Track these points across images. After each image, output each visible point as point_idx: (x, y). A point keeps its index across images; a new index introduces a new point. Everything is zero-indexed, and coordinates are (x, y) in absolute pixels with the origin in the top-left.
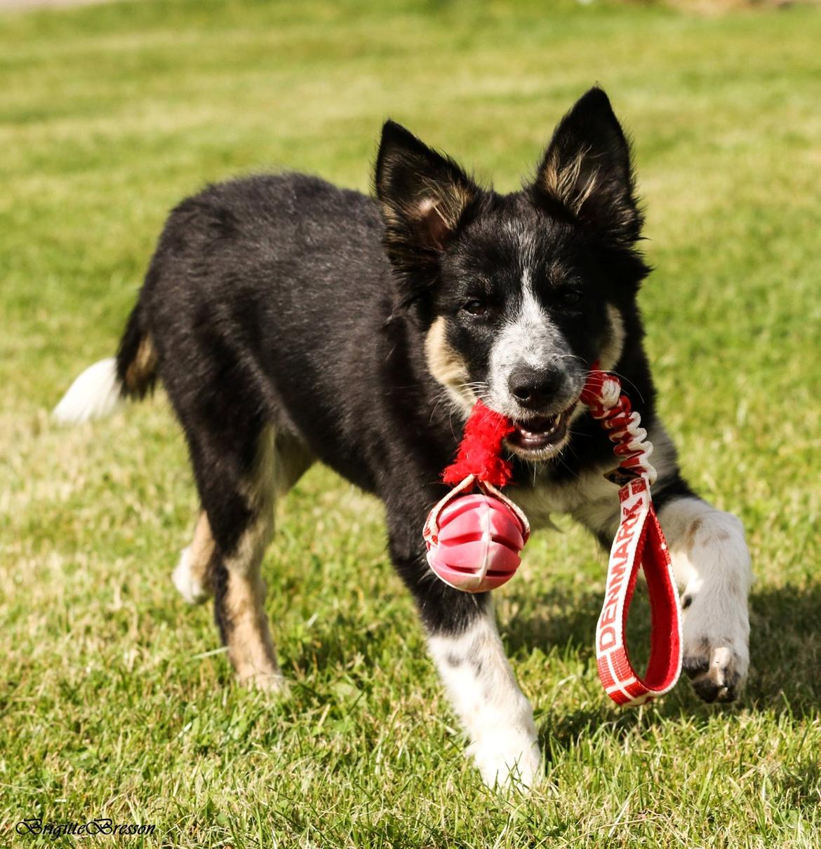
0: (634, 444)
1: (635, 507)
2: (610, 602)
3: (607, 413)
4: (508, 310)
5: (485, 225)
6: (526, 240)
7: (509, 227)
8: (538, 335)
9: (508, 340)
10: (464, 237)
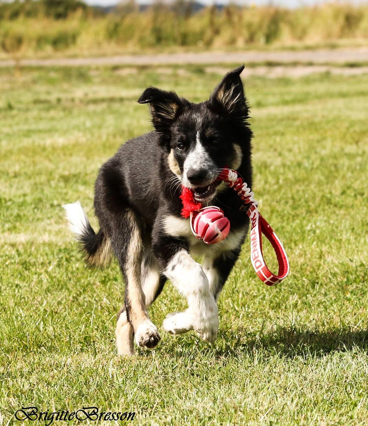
0: (247, 194)
1: (254, 216)
2: (254, 251)
3: (233, 184)
4: (191, 147)
5: (186, 115)
6: (199, 120)
7: (194, 116)
8: (199, 157)
9: (189, 159)
10: (178, 120)
